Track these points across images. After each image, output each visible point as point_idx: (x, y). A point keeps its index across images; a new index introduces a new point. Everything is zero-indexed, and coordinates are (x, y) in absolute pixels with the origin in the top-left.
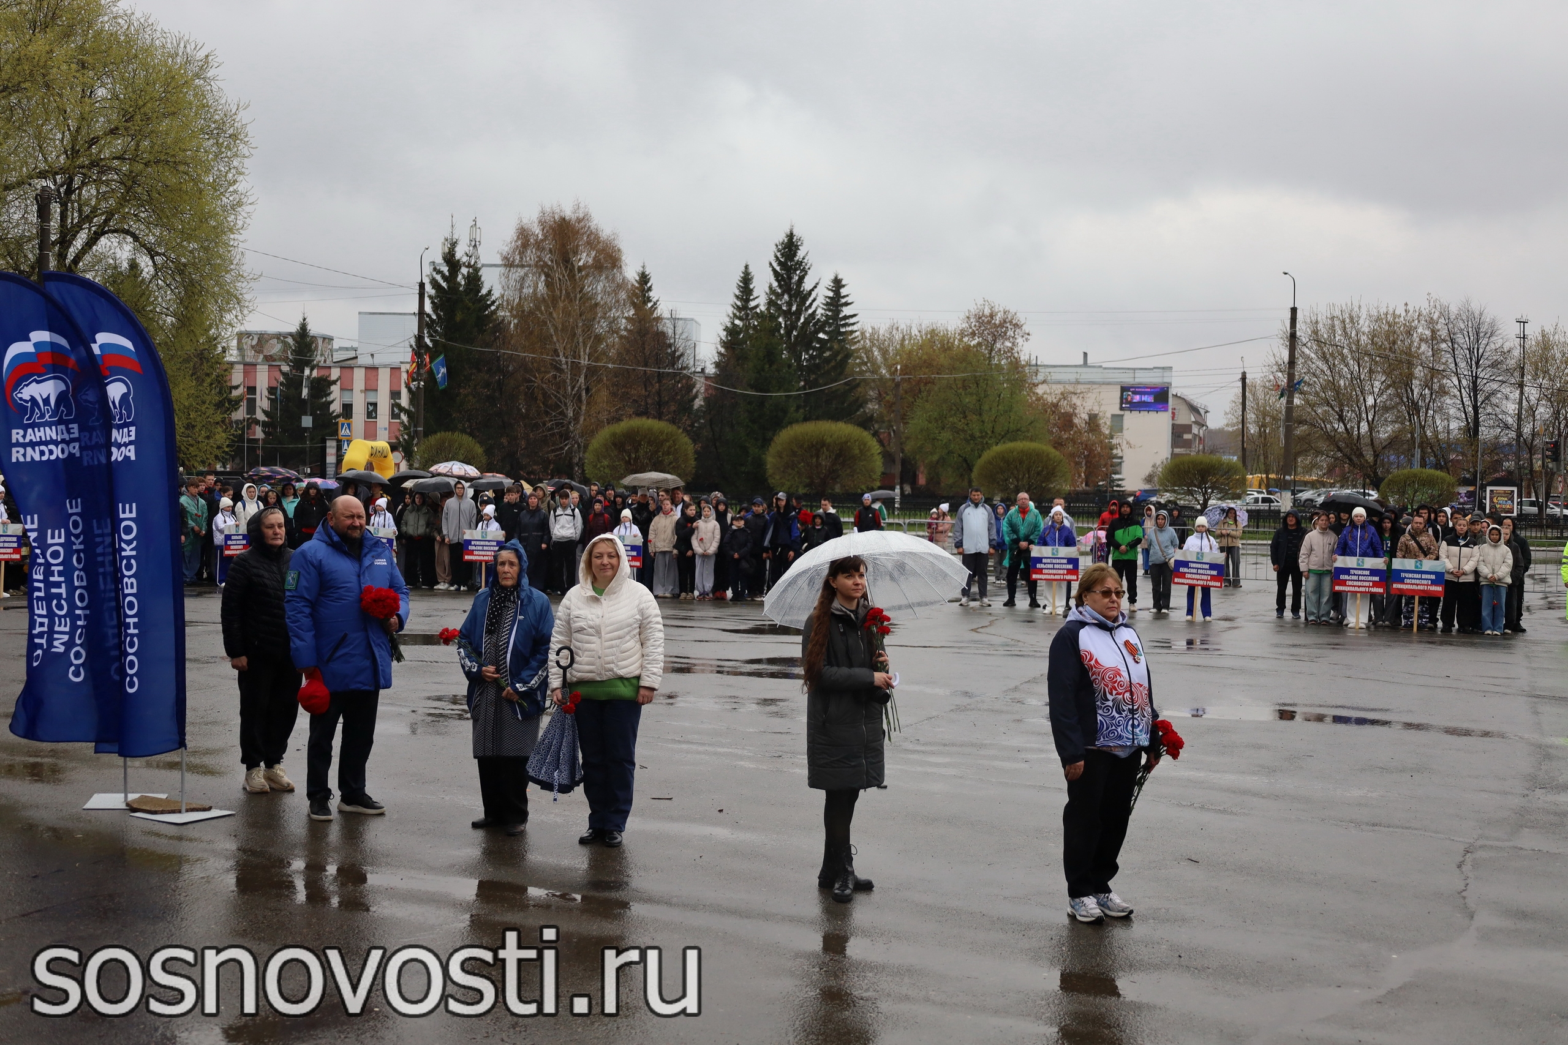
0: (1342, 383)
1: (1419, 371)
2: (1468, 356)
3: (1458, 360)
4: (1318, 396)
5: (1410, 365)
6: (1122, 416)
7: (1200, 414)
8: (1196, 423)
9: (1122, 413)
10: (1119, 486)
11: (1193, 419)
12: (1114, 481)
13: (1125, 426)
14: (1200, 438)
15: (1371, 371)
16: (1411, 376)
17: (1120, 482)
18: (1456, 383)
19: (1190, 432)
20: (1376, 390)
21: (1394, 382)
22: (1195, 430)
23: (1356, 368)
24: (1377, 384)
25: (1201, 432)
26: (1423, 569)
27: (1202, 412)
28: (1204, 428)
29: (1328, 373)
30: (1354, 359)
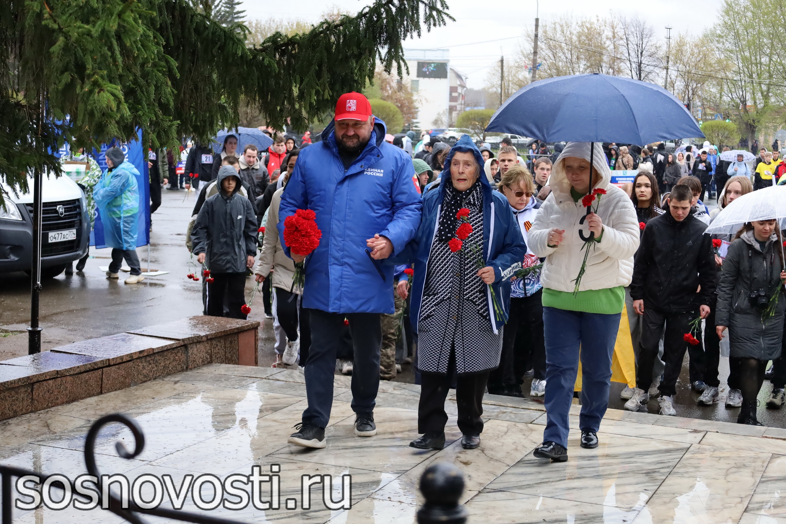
0: (560, 64)
1: (605, 58)
2: (636, 49)
3: (630, 51)
4: (546, 72)
5: (601, 54)
6: (418, 81)
7: (462, 79)
8: (461, 85)
9: (418, 79)
10: (416, 127)
11: (459, 83)
12: (413, 123)
13: (420, 88)
14: (462, 96)
15: (578, 58)
16: (601, 61)
17: (417, 124)
18: (629, 65)
19: (456, 91)
20: (581, 70)
21: (591, 65)
22: (460, 90)
23: (570, 55)
24: (582, 66)
25: (463, 91)
26: (628, 175)
27: (464, 78)
28: (465, 89)
29: (553, 58)
30: (568, 50)
